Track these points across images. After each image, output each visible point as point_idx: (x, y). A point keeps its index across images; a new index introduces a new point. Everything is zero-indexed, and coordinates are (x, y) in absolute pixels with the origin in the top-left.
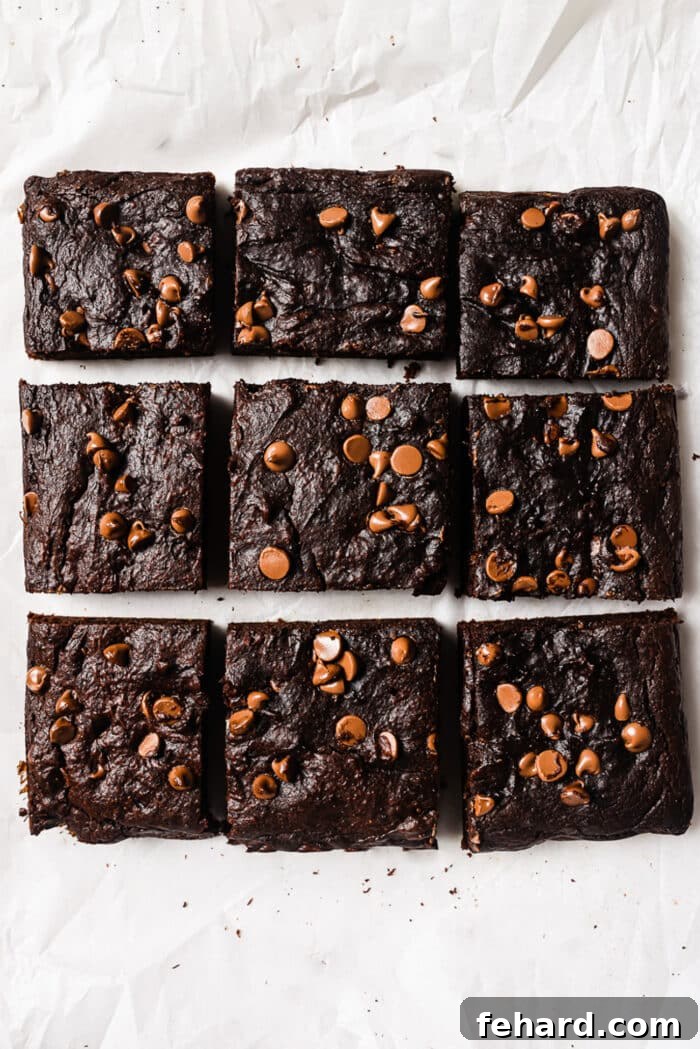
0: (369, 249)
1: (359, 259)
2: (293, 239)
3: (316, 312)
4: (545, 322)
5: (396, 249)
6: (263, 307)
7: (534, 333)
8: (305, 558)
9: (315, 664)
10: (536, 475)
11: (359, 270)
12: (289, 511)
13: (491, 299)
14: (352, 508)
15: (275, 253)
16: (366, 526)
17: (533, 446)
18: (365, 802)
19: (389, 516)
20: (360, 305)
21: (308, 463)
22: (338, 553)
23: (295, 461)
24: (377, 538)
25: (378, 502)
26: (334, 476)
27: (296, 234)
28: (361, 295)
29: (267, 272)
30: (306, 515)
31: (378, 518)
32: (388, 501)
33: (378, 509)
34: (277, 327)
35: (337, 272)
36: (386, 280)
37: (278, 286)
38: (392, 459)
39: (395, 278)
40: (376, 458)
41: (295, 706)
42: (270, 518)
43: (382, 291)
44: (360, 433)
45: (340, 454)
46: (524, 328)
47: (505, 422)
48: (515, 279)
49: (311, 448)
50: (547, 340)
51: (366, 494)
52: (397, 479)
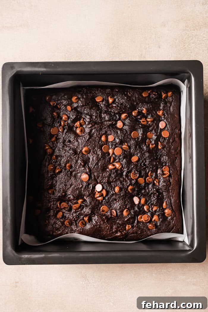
0: (108, 107)
1: (106, 109)
2: (89, 105)
3: (96, 123)
4: (149, 120)
5: (115, 107)
6: (82, 122)
7: (146, 122)
8: (93, 176)
9: (95, 193)
10: (144, 153)
11: (106, 112)
12: (89, 164)
13: (135, 114)
14: (104, 163)
15: (85, 109)
16: (108, 168)
17: (144, 145)
18: (107, 228)
19: (114, 165)
20: (107, 121)
21: (93, 152)
22: (101, 175)
23: (90, 152)
24: (111, 171)
25: (111, 162)
26: (100, 155)
27: (90, 104)
28: (107, 118)
29: (83, 114)
30: (93, 165)
31: (111, 166)
32: (113, 162)
33: (111, 164)
34: (86, 127)
35: (101, 113)
36: (113, 114)
37: (86, 117)
38: (115, 151)
39: (115, 114)
40: (111, 151)
41: (90, 203)
42: (84, 166)
43: (112, 117)
44: (106, 144)
45: (101, 150)
46: (143, 121)
47: (137, 139)
48: (141, 109)
49: (94, 148)
50: (149, 124)
51: (108, 160)
52: (116, 156)
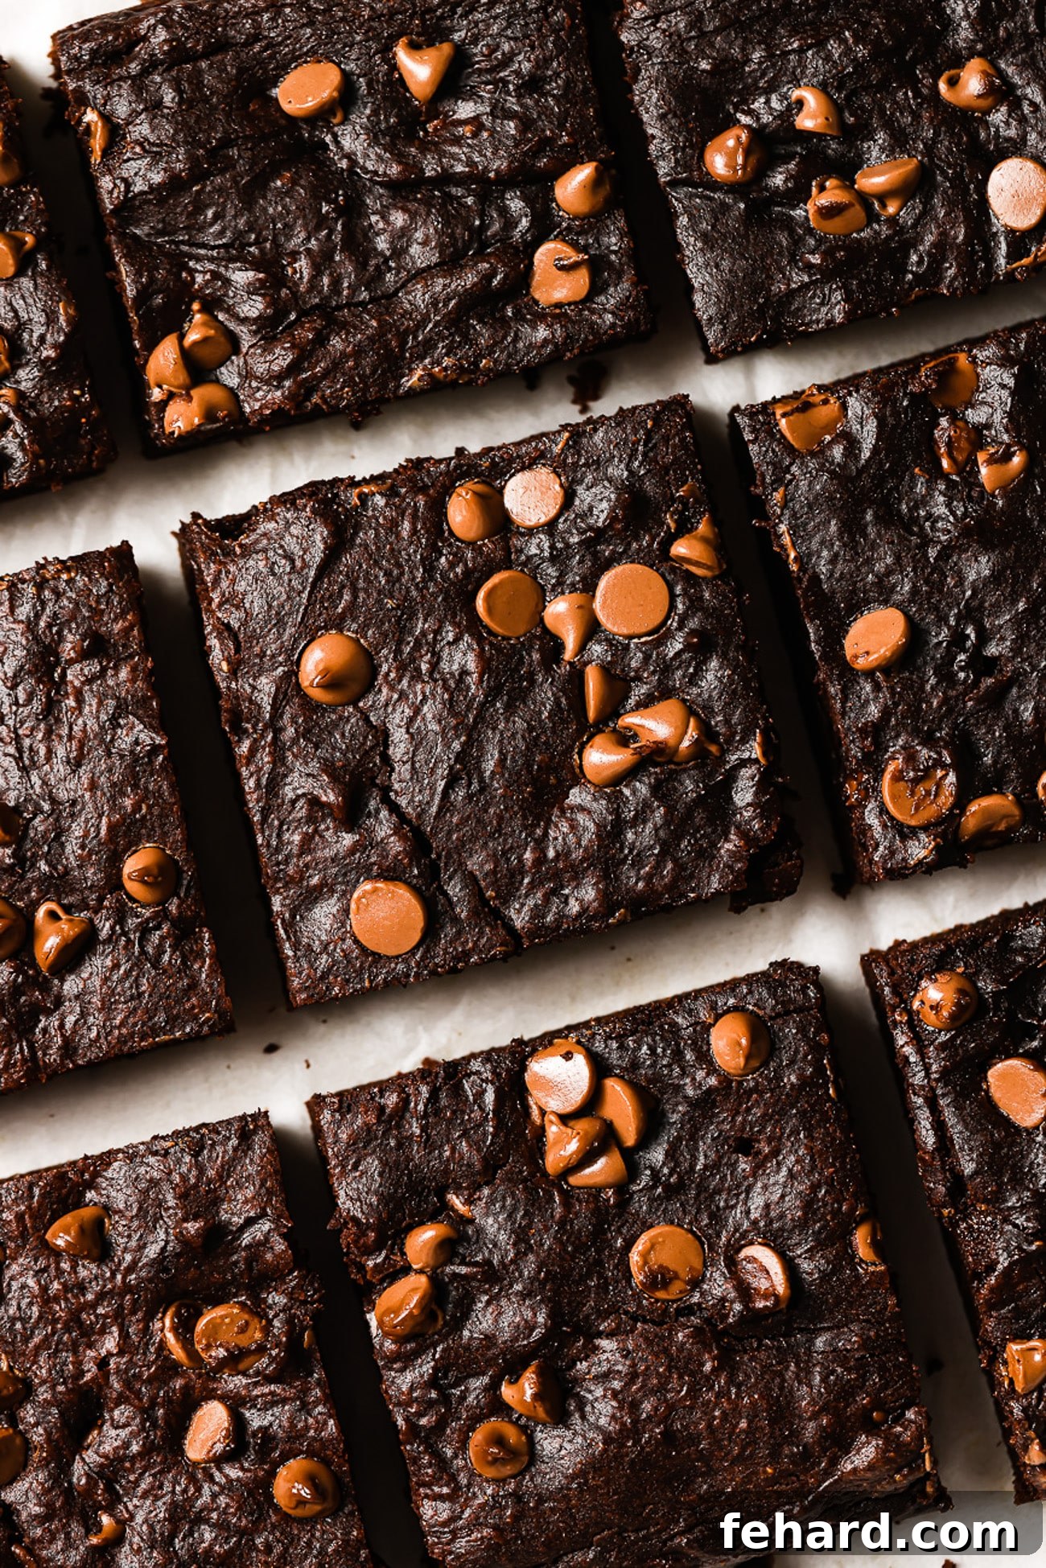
0: (411, 138)
1: (394, 170)
2: (230, 164)
3: (329, 318)
4: (874, 180)
5: (476, 121)
6: (205, 340)
7: (858, 212)
8: (454, 889)
9: (541, 1131)
10: (945, 554)
11: (402, 190)
12: (389, 788)
13: (731, 165)
14: (533, 744)
15: (200, 208)
16: (577, 777)
17: (920, 489)
18: (743, 1424)
19: (624, 739)
20: (423, 274)
21: (402, 668)
22: (528, 855)
23: (374, 670)
24: (609, 798)
25: (592, 714)
26: (472, 680)
27: (234, 152)
28: (420, 254)
29: (191, 257)
30: (433, 788)
31: (605, 751)
32: (613, 707)
33: (598, 727)
34: (247, 375)
35: (353, 211)
36: (470, 201)
37: (227, 282)
38: (597, 605)
39: (488, 188)
40: (560, 611)
41: (521, 1237)
42: (351, 816)
43: (470, 228)
44: (507, 564)
45: (474, 625)
46: (828, 212)
47: (837, 452)
48: (775, 104)
49: (402, 630)
50: (892, 221)
51: (557, 702)
52: (619, 648)
